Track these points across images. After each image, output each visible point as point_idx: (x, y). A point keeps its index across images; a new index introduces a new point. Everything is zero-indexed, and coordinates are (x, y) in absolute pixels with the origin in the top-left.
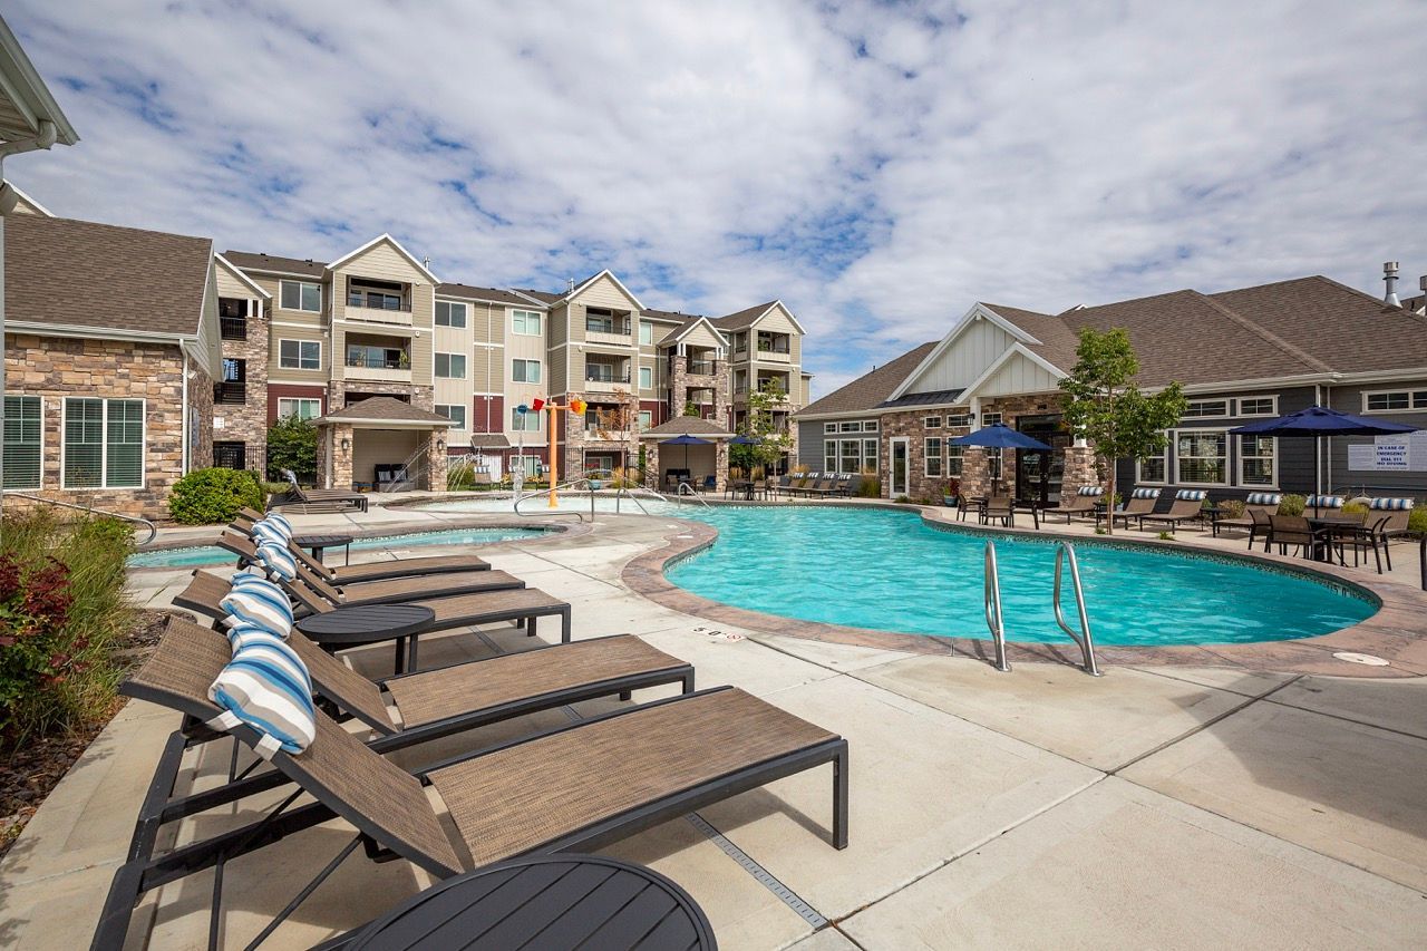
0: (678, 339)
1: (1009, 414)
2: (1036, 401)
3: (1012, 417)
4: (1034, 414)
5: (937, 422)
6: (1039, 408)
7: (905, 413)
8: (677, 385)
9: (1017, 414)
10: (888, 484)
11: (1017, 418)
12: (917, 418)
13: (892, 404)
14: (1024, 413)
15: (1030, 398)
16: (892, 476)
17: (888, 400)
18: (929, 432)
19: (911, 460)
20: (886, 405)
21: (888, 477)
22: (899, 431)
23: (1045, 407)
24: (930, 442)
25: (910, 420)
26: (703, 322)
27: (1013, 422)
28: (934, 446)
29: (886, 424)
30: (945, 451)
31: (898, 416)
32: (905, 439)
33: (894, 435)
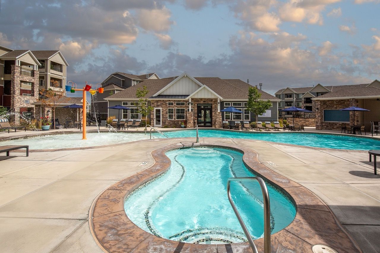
0: (17, 58)
1: (195, 103)
2: (203, 100)
3: (196, 104)
4: (202, 103)
5: (172, 104)
6: (204, 102)
7: (160, 100)
8: (16, 79)
9: (197, 103)
10: (153, 122)
11: (197, 104)
12: (165, 102)
13: (155, 97)
14: (199, 103)
15: (201, 99)
16: (155, 120)
17: (154, 96)
18: (169, 107)
19: (163, 115)
20: (152, 97)
21: (154, 120)
22: (158, 106)
23: (205, 102)
24: (169, 110)
25: (162, 103)
26: (29, 53)
27: (196, 105)
28: (171, 111)
29: (153, 104)
30: (175, 112)
31: (157, 101)
32: (161, 108)
33: (156, 107)
